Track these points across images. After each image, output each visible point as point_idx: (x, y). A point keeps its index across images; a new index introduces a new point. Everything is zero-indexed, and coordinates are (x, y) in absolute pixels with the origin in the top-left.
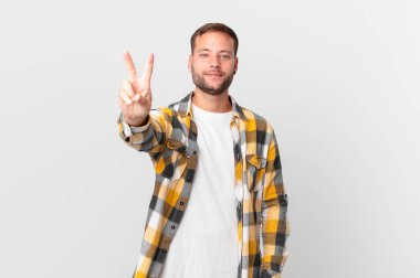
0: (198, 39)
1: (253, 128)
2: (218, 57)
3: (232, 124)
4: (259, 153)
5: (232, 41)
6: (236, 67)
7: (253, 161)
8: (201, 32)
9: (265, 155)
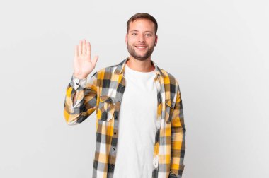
0: (131, 23)
1: (168, 82)
2: (144, 35)
3: (156, 79)
4: (172, 98)
5: (153, 25)
6: (156, 41)
7: (169, 104)
8: (133, 19)
9: (174, 100)
